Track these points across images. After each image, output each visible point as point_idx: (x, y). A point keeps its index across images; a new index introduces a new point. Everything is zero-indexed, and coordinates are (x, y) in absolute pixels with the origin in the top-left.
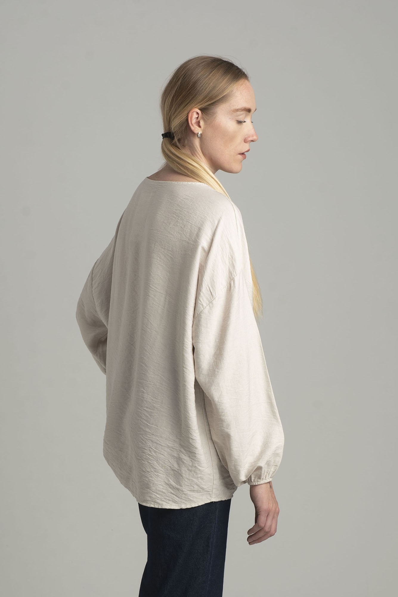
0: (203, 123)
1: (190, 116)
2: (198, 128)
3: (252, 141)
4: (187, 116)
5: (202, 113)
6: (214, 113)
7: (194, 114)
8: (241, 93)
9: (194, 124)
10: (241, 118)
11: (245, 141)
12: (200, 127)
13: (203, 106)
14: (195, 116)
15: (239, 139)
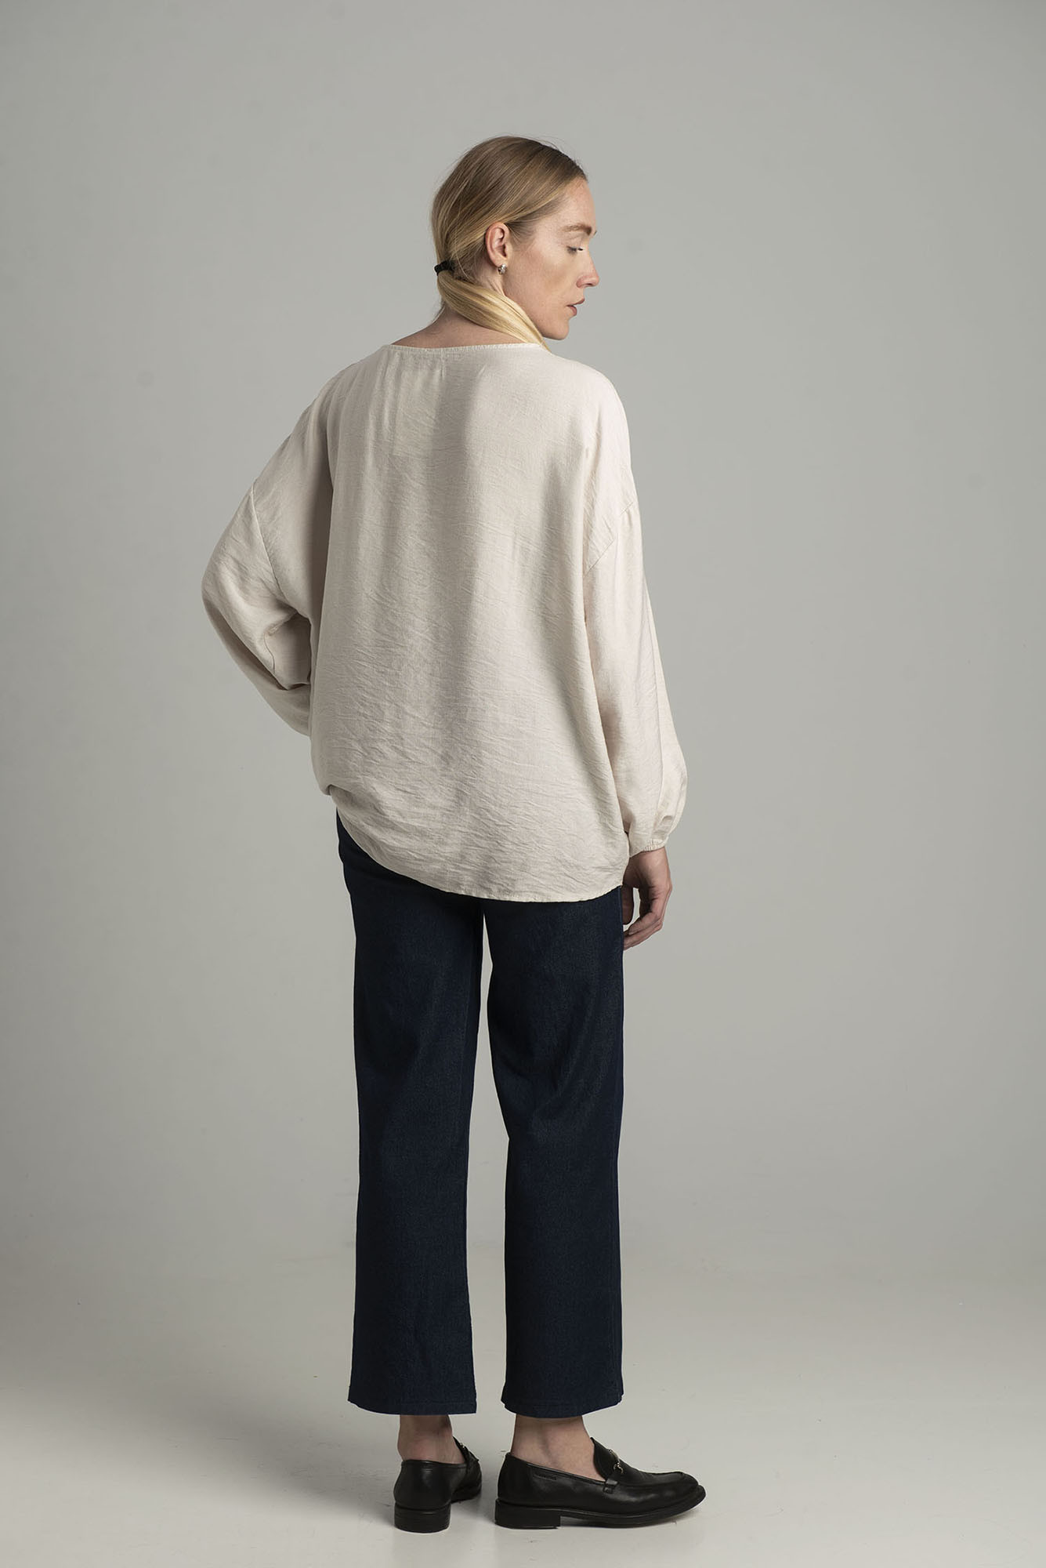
0: (511, 249)
1: (489, 235)
2: (502, 256)
3: (590, 284)
4: (485, 234)
5: (510, 231)
6: (531, 233)
7: (497, 232)
8: (577, 200)
9: (495, 250)
10: (574, 243)
11: (579, 284)
12: (505, 255)
13: (513, 219)
14: (498, 235)
15: (569, 281)
